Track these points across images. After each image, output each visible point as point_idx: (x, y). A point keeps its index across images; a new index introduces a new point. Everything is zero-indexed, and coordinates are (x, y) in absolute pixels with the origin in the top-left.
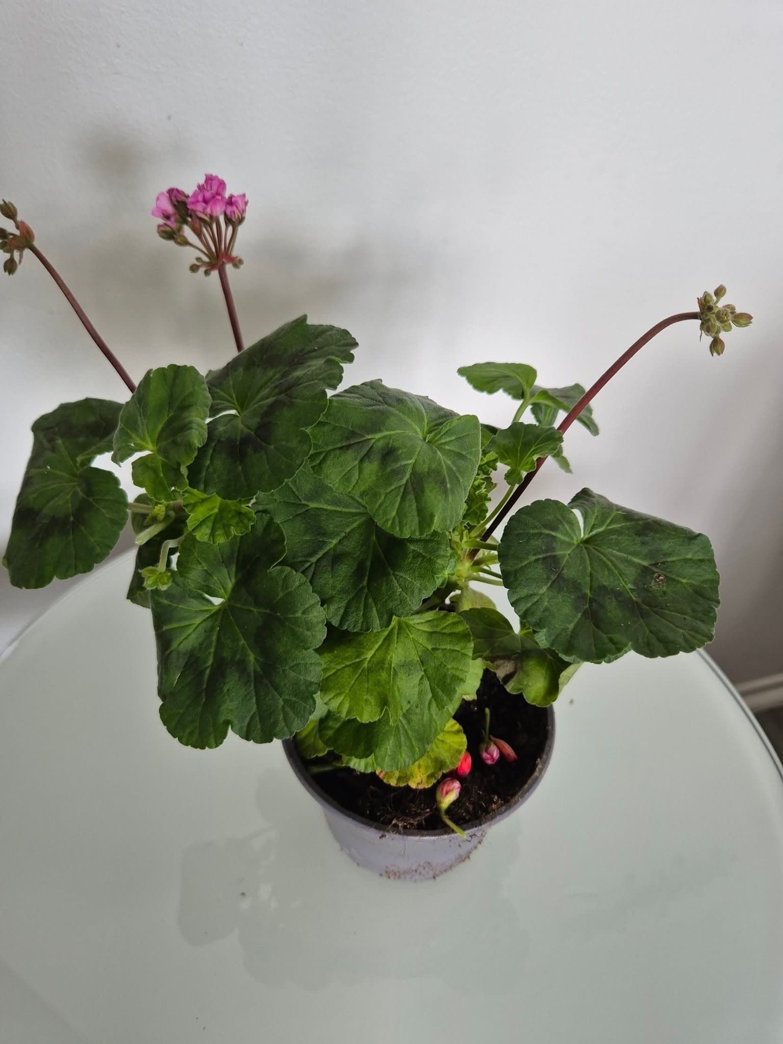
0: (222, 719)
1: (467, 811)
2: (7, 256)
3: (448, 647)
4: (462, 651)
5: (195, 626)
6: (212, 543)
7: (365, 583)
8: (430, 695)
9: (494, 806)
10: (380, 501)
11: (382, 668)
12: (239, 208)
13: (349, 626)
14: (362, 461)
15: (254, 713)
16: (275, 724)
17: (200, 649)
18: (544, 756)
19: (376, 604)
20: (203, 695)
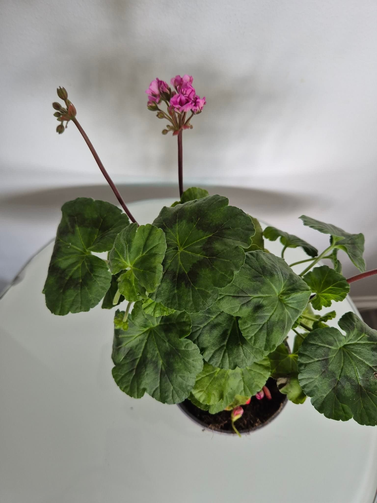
0: (142, 387)
1: (244, 424)
2: (59, 123)
3: (258, 371)
4: (264, 375)
5: (135, 337)
6: (153, 315)
7: (225, 343)
8: (242, 388)
9: (257, 424)
10: (247, 327)
11: (224, 377)
12: (200, 106)
13: (213, 363)
14: (243, 305)
15: (158, 387)
16: (167, 397)
17: (136, 348)
18: (285, 402)
19: (229, 358)
20: (135, 371)
